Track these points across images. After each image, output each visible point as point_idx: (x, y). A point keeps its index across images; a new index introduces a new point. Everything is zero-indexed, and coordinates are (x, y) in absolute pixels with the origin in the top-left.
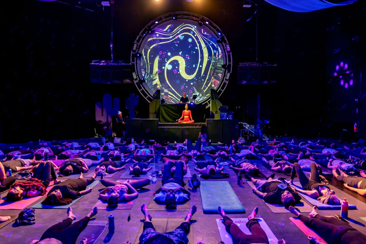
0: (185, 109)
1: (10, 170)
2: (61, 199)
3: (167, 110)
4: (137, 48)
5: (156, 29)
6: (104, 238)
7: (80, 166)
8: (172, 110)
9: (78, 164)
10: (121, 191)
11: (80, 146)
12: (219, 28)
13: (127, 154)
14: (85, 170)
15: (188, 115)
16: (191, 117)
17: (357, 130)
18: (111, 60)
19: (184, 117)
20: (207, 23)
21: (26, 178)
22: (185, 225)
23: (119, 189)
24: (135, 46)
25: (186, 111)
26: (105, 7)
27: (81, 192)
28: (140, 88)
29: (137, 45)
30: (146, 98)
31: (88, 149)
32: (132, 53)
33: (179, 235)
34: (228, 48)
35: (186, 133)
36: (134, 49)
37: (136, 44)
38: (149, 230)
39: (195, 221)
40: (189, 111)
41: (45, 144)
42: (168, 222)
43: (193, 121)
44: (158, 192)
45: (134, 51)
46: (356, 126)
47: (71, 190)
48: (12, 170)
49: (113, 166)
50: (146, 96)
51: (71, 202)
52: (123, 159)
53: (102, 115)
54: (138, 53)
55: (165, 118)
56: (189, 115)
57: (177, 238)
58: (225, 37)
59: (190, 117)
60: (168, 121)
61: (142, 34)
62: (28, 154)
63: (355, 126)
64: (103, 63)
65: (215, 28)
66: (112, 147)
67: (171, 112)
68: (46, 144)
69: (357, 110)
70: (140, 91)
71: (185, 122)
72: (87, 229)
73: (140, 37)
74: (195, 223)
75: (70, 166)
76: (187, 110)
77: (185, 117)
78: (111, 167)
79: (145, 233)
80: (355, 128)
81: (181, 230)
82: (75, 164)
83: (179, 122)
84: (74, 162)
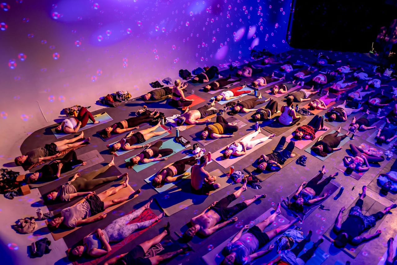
2: (322, 152)
6: (334, 196)
10: (358, 163)
11: (351, 71)
13: (387, 105)
14: (344, 120)
21: (305, 115)
22: (379, 214)
23: (357, 162)
31: (356, 82)
33: (370, 221)
38: (358, 208)
39: (391, 213)
41: (323, 63)
42: (374, 205)
44: (383, 175)
51: (327, 156)
52: (379, 114)
57: (368, 222)
62: (309, 76)
66: (377, 86)
72: (329, 184)
74: (390, 215)
75: (335, 115)
79: (355, 209)
81: (374, 218)
82: (339, 114)
84: (338, 112)
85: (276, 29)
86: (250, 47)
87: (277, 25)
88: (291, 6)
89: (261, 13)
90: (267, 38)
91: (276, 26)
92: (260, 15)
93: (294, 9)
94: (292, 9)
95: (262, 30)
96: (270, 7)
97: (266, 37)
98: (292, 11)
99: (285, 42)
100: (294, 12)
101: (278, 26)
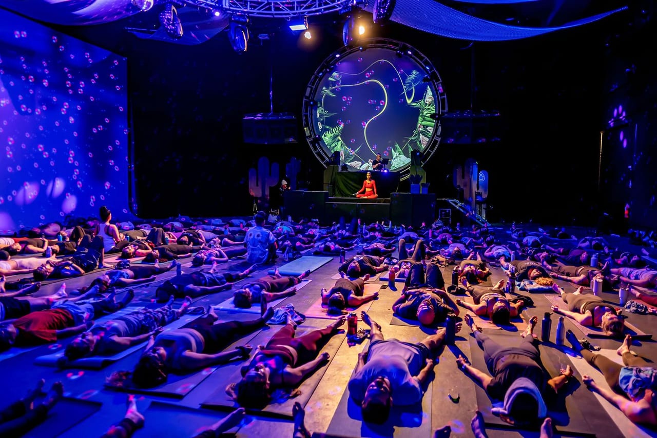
0: (367, 179)
1: (128, 236)
3: (345, 180)
4: (311, 93)
5: (338, 64)
7: (196, 237)
8: (352, 180)
9: (194, 235)
12: (428, 59)
14: (201, 242)
15: (370, 188)
16: (375, 190)
17: (628, 215)
18: (270, 112)
19: (365, 189)
20: (410, 53)
24: (309, 90)
25: (368, 181)
26: (264, 40)
27: (178, 256)
28: (316, 149)
29: (312, 88)
30: (323, 163)
32: (304, 99)
34: (441, 90)
35: (363, 211)
36: (307, 94)
37: (310, 87)
40: (373, 181)
43: (376, 195)
45: (307, 98)
46: (628, 209)
47: (168, 252)
48: (130, 237)
49: (229, 239)
50: (323, 159)
53: (257, 185)
54: (313, 100)
55: (342, 191)
56: (372, 187)
58: (437, 72)
59: (373, 190)
60: (347, 196)
61: (318, 73)
63: (626, 208)
64: (259, 117)
65: (421, 58)
67: (351, 182)
68: (184, 219)
69: (630, 184)
70: (316, 153)
71: (366, 197)
73: (316, 78)
75: (186, 237)
76: (370, 180)
77: (367, 189)
78: (226, 239)
80: (626, 212)
82: (191, 235)
83: (357, 196)
84: (190, 233)
85: (107, 190)
86: (62, 211)
87: (108, 184)
88: (127, 160)
89: (74, 161)
90: (94, 202)
91: (107, 186)
92: (74, 163)
93: (133, 166)
94: (131, 165)
95: (82, 187)
96: (90, 155)
97: (92, 200)
98: (131, 168)
99: (128, 212)
100: (133, 168)
101: (110, 187)
